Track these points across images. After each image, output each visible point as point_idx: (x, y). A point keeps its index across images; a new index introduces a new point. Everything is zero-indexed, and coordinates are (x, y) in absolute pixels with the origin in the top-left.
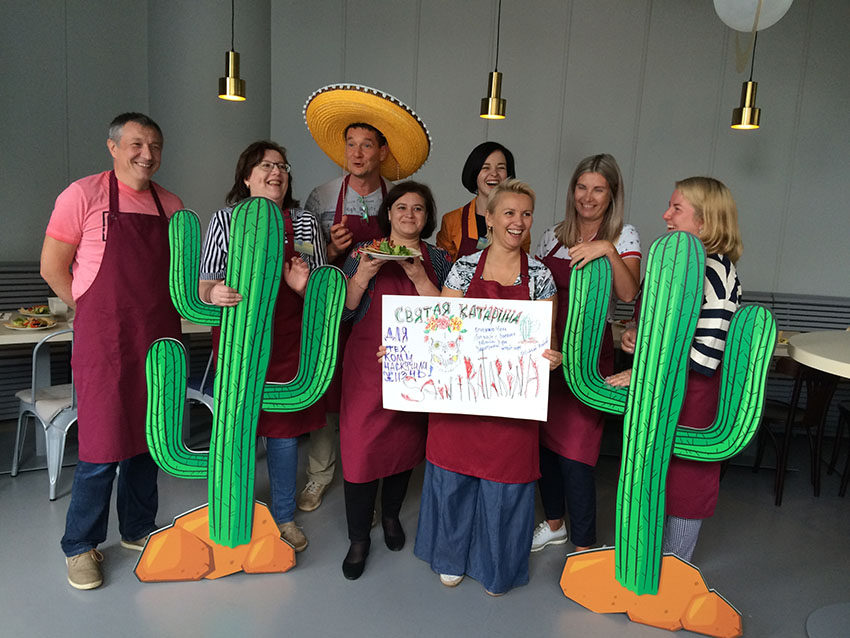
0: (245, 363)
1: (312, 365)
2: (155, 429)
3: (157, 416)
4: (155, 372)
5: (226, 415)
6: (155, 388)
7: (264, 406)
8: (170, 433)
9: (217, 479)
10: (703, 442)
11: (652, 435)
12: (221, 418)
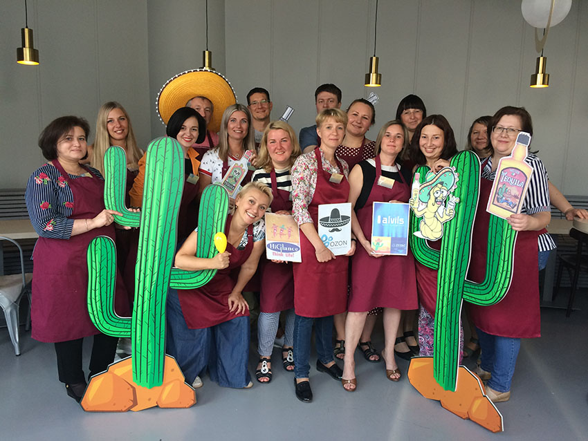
0: (157, 253)
2: (93, 301)
3: (95, 291)
4: (94, 259)
5: (144, 291)
6: (94, 271)
7: (171, 285)
8: (104, 303)
9: (138, 338)
10: (478, 292)
12: (141, 293)
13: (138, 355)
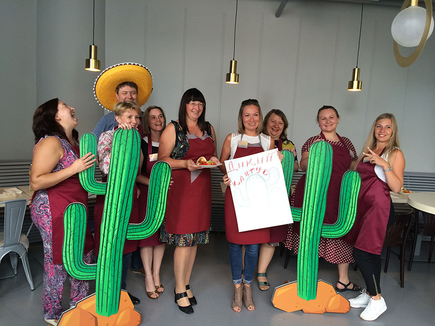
0: (118, 214)
1: (153, 213)
2: (68, 254)
3: (69, 246)
4: (69, 221)
5: (107, 243)
6: (69, 230)
7: (128, 237)
8: (76, 255)
9: (101, 279)
10: (333, 230)
11: (313, 229)
12: (105, 245)
13: (101, 292)
